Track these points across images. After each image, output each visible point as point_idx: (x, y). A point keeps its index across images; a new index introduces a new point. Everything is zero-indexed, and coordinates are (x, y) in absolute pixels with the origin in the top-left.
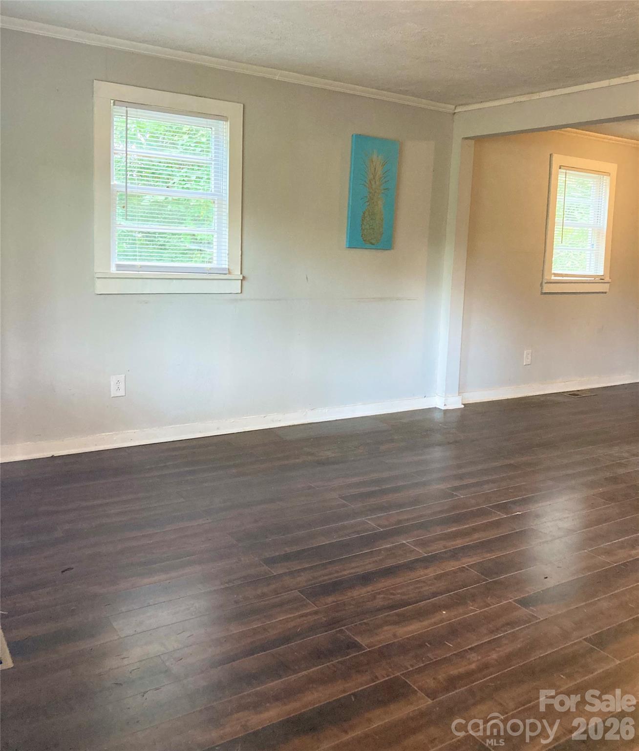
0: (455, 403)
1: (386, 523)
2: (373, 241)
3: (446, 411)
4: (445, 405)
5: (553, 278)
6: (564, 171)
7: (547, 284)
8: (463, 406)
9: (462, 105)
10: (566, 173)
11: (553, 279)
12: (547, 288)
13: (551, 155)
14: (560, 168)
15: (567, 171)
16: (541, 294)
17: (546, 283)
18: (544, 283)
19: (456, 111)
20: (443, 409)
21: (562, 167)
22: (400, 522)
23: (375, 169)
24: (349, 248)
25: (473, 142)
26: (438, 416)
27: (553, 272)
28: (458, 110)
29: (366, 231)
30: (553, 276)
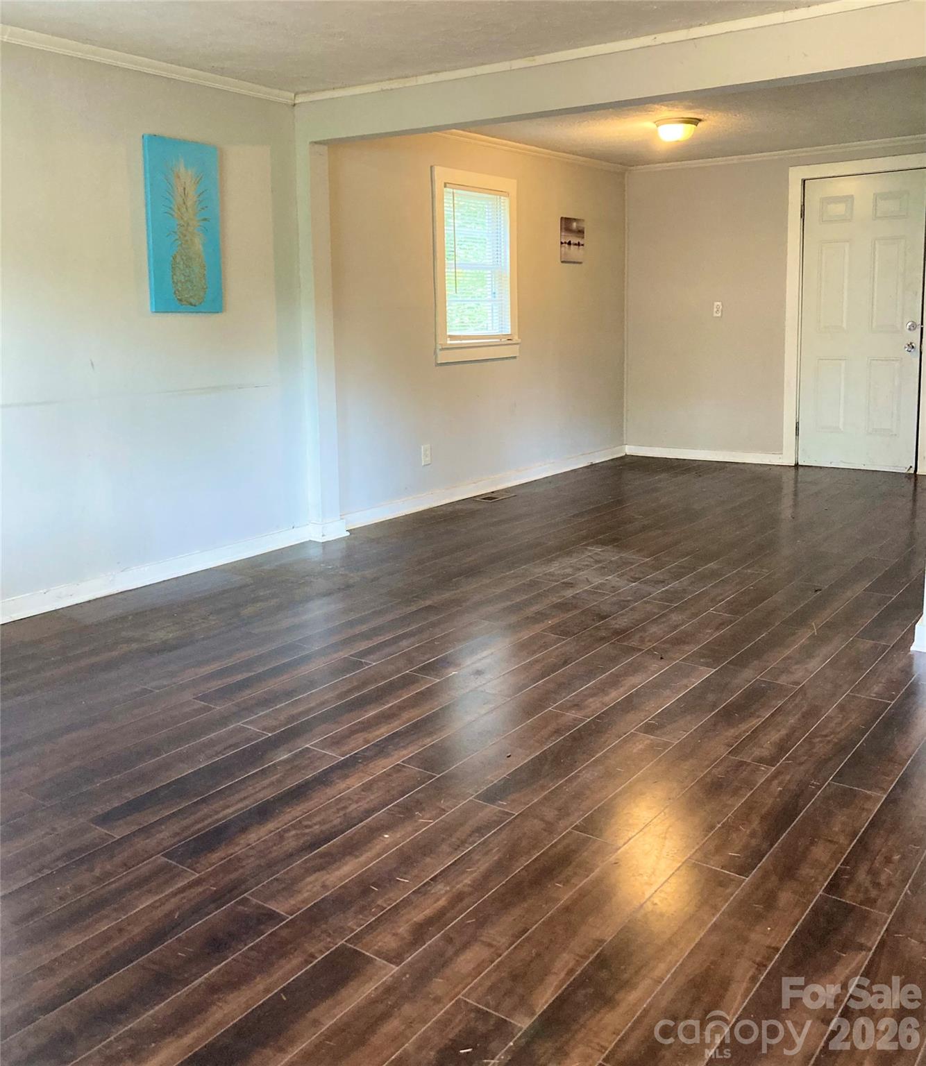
0: (336, 530)
1: (275, 723)
2: (192, 301)
3: (325, 545)
4: (323, 536)
5: (449, 342)
6: (452, 190)
7: (442, 352)
8: (348, 534)
9: (304, 92)
10: (453, 193)
11: (451, 344)
12: (443, 357)
13: (431, 167)
14: (445, 187)
15: (455, 191)
16: (436, 366)
17: (441, 350)
18: (438, 350)
19: (297, 102)
20: (321, 541)
21: (448, 185)
22: (293, 718)
23: (184, 189)
24: (155, 312)
25: (326, 148)
26: (315, 553)
27: (448, 334)
28: (299, 100)
29: (179, 284)
30: (449, 339)
